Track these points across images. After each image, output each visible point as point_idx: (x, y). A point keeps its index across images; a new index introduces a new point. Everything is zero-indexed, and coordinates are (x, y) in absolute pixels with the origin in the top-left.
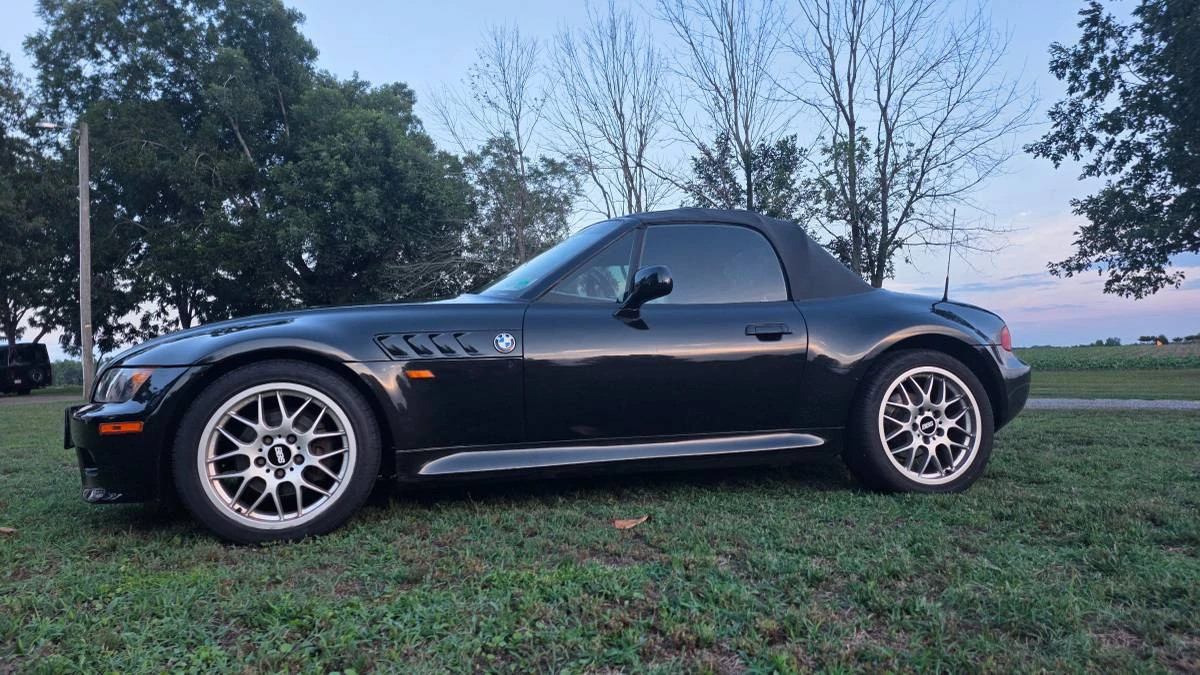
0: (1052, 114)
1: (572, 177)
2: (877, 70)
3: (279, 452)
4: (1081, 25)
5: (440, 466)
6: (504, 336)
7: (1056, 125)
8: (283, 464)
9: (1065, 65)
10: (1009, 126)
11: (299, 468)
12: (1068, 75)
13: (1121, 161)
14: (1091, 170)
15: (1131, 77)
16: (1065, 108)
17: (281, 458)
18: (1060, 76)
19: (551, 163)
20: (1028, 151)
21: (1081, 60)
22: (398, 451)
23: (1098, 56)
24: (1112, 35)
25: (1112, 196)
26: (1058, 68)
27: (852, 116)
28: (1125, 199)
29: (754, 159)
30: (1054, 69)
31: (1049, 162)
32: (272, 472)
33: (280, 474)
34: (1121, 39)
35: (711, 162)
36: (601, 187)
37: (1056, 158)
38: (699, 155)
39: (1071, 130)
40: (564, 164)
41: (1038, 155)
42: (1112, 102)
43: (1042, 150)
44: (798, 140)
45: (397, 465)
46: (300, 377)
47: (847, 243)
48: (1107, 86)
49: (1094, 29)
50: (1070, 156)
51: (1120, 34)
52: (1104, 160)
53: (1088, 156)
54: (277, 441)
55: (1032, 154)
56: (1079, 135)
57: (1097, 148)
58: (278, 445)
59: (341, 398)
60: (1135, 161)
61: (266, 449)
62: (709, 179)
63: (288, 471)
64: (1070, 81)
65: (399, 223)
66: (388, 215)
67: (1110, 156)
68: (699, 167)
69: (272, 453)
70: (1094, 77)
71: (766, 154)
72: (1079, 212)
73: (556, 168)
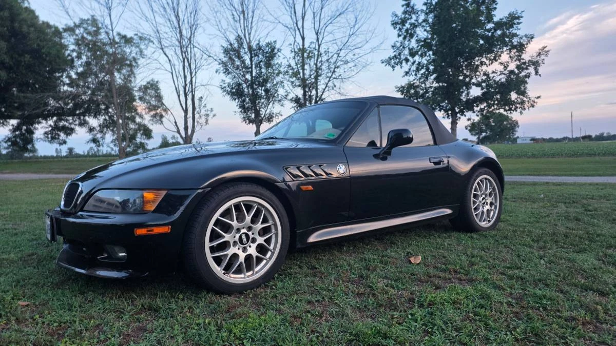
0: (393, 47)
1: (138, 47)
2: (314, 13)
3: (244, 237)
4: (403, 6)
5: (317, 236)
6: (341, 165)
7: (394, 52)
8: (246, 244)
9: (396, 23)
10: (373, 50)
11: (254, 246)
12: (398, 28)
13: (418, 70)
14: (407, 73)
15: (422, 33)
16: (398, 44)
17: (245, 241)
18: (395, 28)
19: (125, 37)
20: (383, 63)
21: (403, 22)
22: (298, 231)
23: (409, 21)
24: (414, 13)
25: (411, 86)
26: (394, 24)
27: (303, 34)
28: (415, 87)
29: (254, 51)
30: (393, 24)
31: (390, 68)
32: (241, 249)
33: (244, 250)
34: (417, 15)
35: (233, 50)
36: (167, 57)
37: (393, 67)
38: (226, 45)
39: (400, 54)
40: (131, 38)
41: (386, 65)
42: (413, 44)
43: (388, 62)
44: (277, 44)
45: (297, 239)
46: (255, 193)
47: (299, 99)
48: (412, 36)
49: (408, 9)
50: (399, 66)
51: (417, 13)
52: (412, 69)
53: (406, 67)
54: (243, 231)
55: (384, 64)
56: (403, 57)
57: (409, 63)
58: (243, 234)
59: (274, 203)
60: (423, 71)
61: (238, 236)
62: (230, 58)
63: (248, 248)
64: (398, 31)
65: (23, 66)
66: (14, 60)
67: (414, 68)
68: (226, 51)
69: (240, 238)
70: (407, 30)
71: (260, 49)
72: (398, 91)
73: (128, 41)
